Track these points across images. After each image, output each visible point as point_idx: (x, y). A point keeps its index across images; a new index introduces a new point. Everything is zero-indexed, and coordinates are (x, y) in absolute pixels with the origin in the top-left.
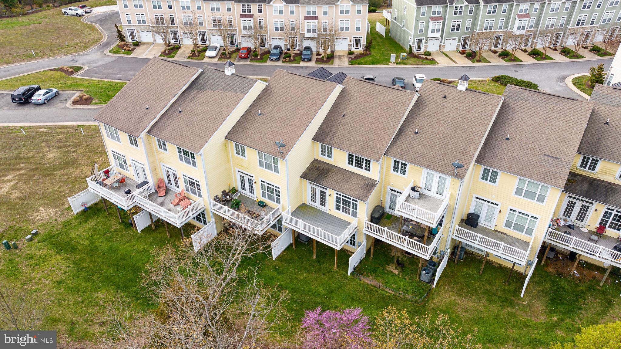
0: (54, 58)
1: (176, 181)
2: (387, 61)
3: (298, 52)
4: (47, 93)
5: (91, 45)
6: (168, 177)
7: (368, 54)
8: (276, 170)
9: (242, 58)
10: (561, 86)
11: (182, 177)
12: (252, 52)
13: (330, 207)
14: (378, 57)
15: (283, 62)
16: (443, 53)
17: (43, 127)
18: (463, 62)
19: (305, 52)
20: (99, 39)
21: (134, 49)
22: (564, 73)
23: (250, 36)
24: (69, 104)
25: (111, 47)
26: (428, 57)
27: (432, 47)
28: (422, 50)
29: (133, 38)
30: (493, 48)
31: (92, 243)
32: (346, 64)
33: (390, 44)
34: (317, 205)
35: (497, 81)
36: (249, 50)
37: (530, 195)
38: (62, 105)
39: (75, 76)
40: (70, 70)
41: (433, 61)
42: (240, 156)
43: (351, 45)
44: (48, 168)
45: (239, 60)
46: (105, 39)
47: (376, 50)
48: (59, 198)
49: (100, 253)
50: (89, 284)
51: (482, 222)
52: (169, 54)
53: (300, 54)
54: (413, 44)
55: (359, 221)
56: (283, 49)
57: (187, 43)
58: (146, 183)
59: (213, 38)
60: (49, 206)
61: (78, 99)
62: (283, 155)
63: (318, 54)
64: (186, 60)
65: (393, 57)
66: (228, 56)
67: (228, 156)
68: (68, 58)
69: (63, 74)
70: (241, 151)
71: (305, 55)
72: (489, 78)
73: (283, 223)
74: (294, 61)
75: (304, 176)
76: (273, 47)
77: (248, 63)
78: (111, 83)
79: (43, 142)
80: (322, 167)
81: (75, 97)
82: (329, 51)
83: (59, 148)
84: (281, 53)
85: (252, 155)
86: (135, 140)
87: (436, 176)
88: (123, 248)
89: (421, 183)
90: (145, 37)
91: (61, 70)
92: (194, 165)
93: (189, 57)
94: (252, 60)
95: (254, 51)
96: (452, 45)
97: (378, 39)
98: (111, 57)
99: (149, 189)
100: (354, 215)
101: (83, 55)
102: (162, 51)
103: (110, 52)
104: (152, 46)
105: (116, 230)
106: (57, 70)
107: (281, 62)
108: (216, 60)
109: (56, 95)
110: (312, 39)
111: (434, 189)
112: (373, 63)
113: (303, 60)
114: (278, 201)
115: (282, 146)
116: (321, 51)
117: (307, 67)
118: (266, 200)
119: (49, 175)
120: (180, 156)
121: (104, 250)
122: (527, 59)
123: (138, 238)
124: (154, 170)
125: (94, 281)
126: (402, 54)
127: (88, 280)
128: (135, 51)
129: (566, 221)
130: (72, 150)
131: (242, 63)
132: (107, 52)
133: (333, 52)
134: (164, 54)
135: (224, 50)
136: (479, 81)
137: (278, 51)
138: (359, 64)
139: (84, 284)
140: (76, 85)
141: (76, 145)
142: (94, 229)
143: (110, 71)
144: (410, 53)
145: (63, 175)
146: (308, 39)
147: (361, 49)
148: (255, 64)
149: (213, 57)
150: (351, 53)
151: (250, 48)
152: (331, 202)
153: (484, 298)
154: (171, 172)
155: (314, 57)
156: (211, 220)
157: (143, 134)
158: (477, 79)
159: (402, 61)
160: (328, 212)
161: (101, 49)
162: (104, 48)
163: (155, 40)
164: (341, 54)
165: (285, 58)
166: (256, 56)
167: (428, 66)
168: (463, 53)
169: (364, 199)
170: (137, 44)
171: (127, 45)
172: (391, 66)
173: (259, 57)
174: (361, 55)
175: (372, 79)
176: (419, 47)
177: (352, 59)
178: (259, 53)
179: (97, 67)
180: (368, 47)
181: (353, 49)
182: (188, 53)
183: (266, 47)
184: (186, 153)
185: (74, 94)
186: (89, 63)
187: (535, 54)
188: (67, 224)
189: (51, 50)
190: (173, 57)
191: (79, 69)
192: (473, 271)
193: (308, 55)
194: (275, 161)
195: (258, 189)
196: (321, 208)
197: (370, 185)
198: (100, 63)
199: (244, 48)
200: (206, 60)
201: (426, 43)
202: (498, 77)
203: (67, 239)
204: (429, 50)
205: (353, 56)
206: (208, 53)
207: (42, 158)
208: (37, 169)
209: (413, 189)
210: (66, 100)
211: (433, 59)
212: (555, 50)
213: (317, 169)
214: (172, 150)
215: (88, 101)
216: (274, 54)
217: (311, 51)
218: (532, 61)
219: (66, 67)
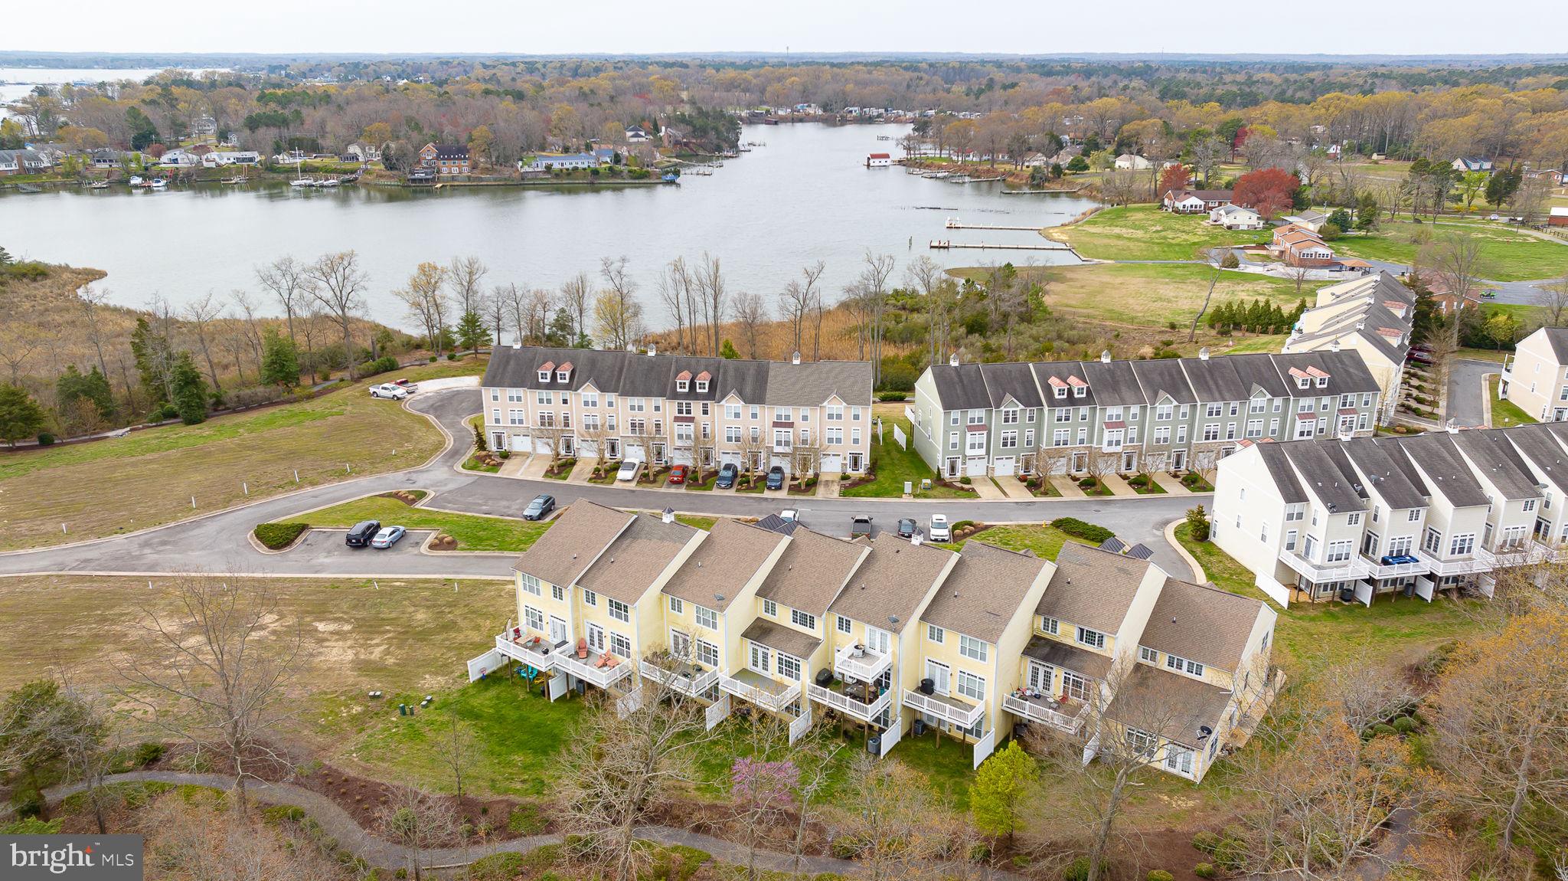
0: (379, 476)
1: (600, 640)
2: (900, 492)
3: (762, 474)
4: (393, 532)
5: (431, 455)
6: (592, 637)
7: (872, 480)
8: (714, 626)
9: (673, 482)
10: (1155, 536)
11: (609, 636)
12: (690, 473)
13: (773, 672)
14: (887, 485)
15: (738, 490)
16: (992, 479)
17: (398, 580)
18: (1020, 494)
19: (772, 476)
20: (440, 445)
21: (501, 464)
22: (1168, 515)
23: (688, 449)
24: (424, 548)
25: (465, 459)
26: (966, 486)
27: (974, 470)
28: (959, 475)
29: (499, 444)
30: (1073, 472)
31: (497, 712)
32: (836, 495)
33: (912, 462)
34: (759, 670)
35: (1058, 527)
36: (684, 470)
37: (973, 654)
38: (415, 551)
39: (419, 506)
40: (411, 497)
41: (972, 493)
42: (676, 612)
43: (846, 465)
44: (421, 632)
45: (669, 487)
46: (450, 444)
47: (886, 473)
48: (445, 665)
49: (510, 721)
50: (504, 748)
51: (937, 687)
52: (559, 473)
53: (763, 478)
54: (943, 465)
55: (803, 685)
56: (739, 469)
57: (588, 456)
58: (564, 642)
59: (629, 450)
60: (436, 674)
61: (437, 541)
62: (722, 609)
63: (794, 478)
64: (586, 484)
65: (908, 486)
66: (652, 478)
67: (662, 612)
68: (400, 475)
69: (400, 503)
70: (676, 606)
71: (773, 480)
72: (1046, 520)
73: (720, 687)
74: (754, 489)
75: (746, 635)
76: (723, 465)
77: (683, 490)
78: (478, 518)
79: (405, 599)
80: (766, 625)
81: (431, 538)
82: (810, 473)
83: (428, 607)
84: (735, 475)
85: (689, 610)
86: (561, 592)
87: (878, 631)
88: (536, 717)
89: (866, 642)
90: (520, 444)
91: (396, 496)
92: (626, 620)
93: (591, 479)
94: (689, 486)
95: (694, 472)
96: (1006, 468)
97: (894, 454)
98: (467, 475)
99: (568, 649)
100: (798, 678)
101: (422, 471)
102: (546, 467)
103: (463, 466)
104: (530, 459)
105: (524, 699)
106: (389, 495)
107: (734, 489)
108: (632, 486)
109: (403, 535)
110: (785, 455)
111: (878, 647)
112: (877, 495)
113: (769, 488)
114: (716, 664)
115: (722, 599)
116: (798, 474)
117: (773, 499)
118: (702, 664)
119: (425, 640)
120: (611, 611)
121: (514, 718)
122: (1123, 492)
123: (553, 708)
124: (576, 628)
125: (508, 746)
126: (925, 481)
127: (501, 745)
128: (503, 467)
129: (1033, 690)
130: (447, 610)
131: (673, 490)
132: (458, 467)
133: (817, 475)
134: (550, 473)
135: (646, 468)
136: (1033, 526)
137: (730, 474)
138: (854, 496)
139: (497, 748)
140: (427, 521)
141: (450, 605)
142: (498, 698)
143: (470, 500)
144: (939, 480)
145: (443, 640)
146: (777, 454)
147: (862, 472)
148: (694, 492)
149: (628, 481)
150: (845, 477)
151: (687, 467)
152: (773, 664)
153: (932, 770)
154: (596, 630)
155: (787, 483)
156: (638, 686)
157: (572, 586)
158: (1030, 523)
159: (923, 491)
160: (770, 677)
161: (447, 461)
162: (452, 460)
163: (534, 449)
164: (829, 478)
165: (740, 484)
166: (696, 480)
167: (962, 500)
168: (1023, 479)
169: (806, 657)
170: (506, 456)
171: (490, 456)
172: (906, 499)
173: (700, 482)
174: (862, 481)
175: (866, 521)
176: (953, 469)
177: (846, 487)
178: (700, 475)
179: (450, 492)
180: (873, 468)
181: (849, 471)
182: (588, 471)
183: (713, 464)
184: (618, 606)
185: (428, 535)
186: (434, 485)
187: (1141, 483)
188: (464, 692)
189: (373, 463)
190: (565, 478)
191: (421, 495)
192: (929, 746)
193: (777, 481)
194: (714, 615)
195: (693, 650)
196: (764, 673)
197: (815, 643)
198: (451, 486)
199: (678, 467)
200: (617, 485)
201: (964, 463)
202: (1060, 521)
203: (468, 707)
204: (970, 474)
205: (848, 482)
206: (622, 474)
207: (410, 619)
208: (407, 632)
209: (856, 647)
210: (417, 543)
211: (973, 490)
212: (1175, 476)
213: (761, 627)
214: (602, 601)
215: (451, 545)
216: (724, 478)
217: (783, 473)
218: (1131, 494)
219: (403, 491)
